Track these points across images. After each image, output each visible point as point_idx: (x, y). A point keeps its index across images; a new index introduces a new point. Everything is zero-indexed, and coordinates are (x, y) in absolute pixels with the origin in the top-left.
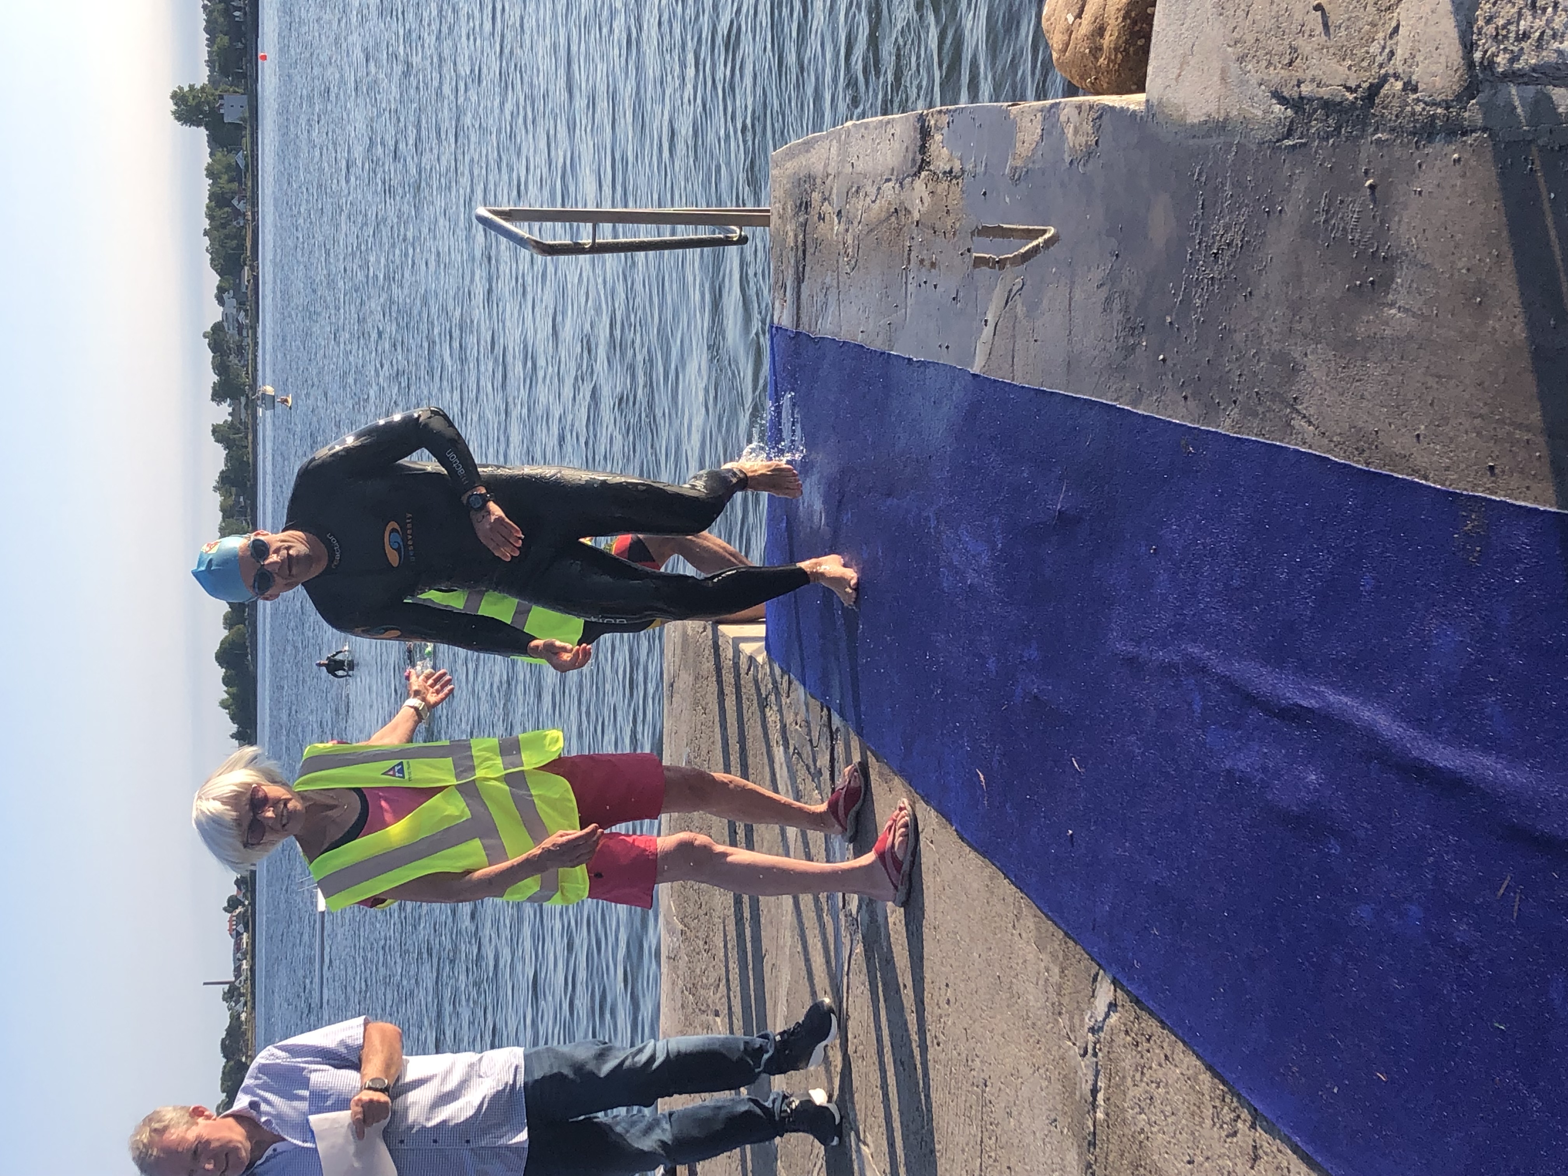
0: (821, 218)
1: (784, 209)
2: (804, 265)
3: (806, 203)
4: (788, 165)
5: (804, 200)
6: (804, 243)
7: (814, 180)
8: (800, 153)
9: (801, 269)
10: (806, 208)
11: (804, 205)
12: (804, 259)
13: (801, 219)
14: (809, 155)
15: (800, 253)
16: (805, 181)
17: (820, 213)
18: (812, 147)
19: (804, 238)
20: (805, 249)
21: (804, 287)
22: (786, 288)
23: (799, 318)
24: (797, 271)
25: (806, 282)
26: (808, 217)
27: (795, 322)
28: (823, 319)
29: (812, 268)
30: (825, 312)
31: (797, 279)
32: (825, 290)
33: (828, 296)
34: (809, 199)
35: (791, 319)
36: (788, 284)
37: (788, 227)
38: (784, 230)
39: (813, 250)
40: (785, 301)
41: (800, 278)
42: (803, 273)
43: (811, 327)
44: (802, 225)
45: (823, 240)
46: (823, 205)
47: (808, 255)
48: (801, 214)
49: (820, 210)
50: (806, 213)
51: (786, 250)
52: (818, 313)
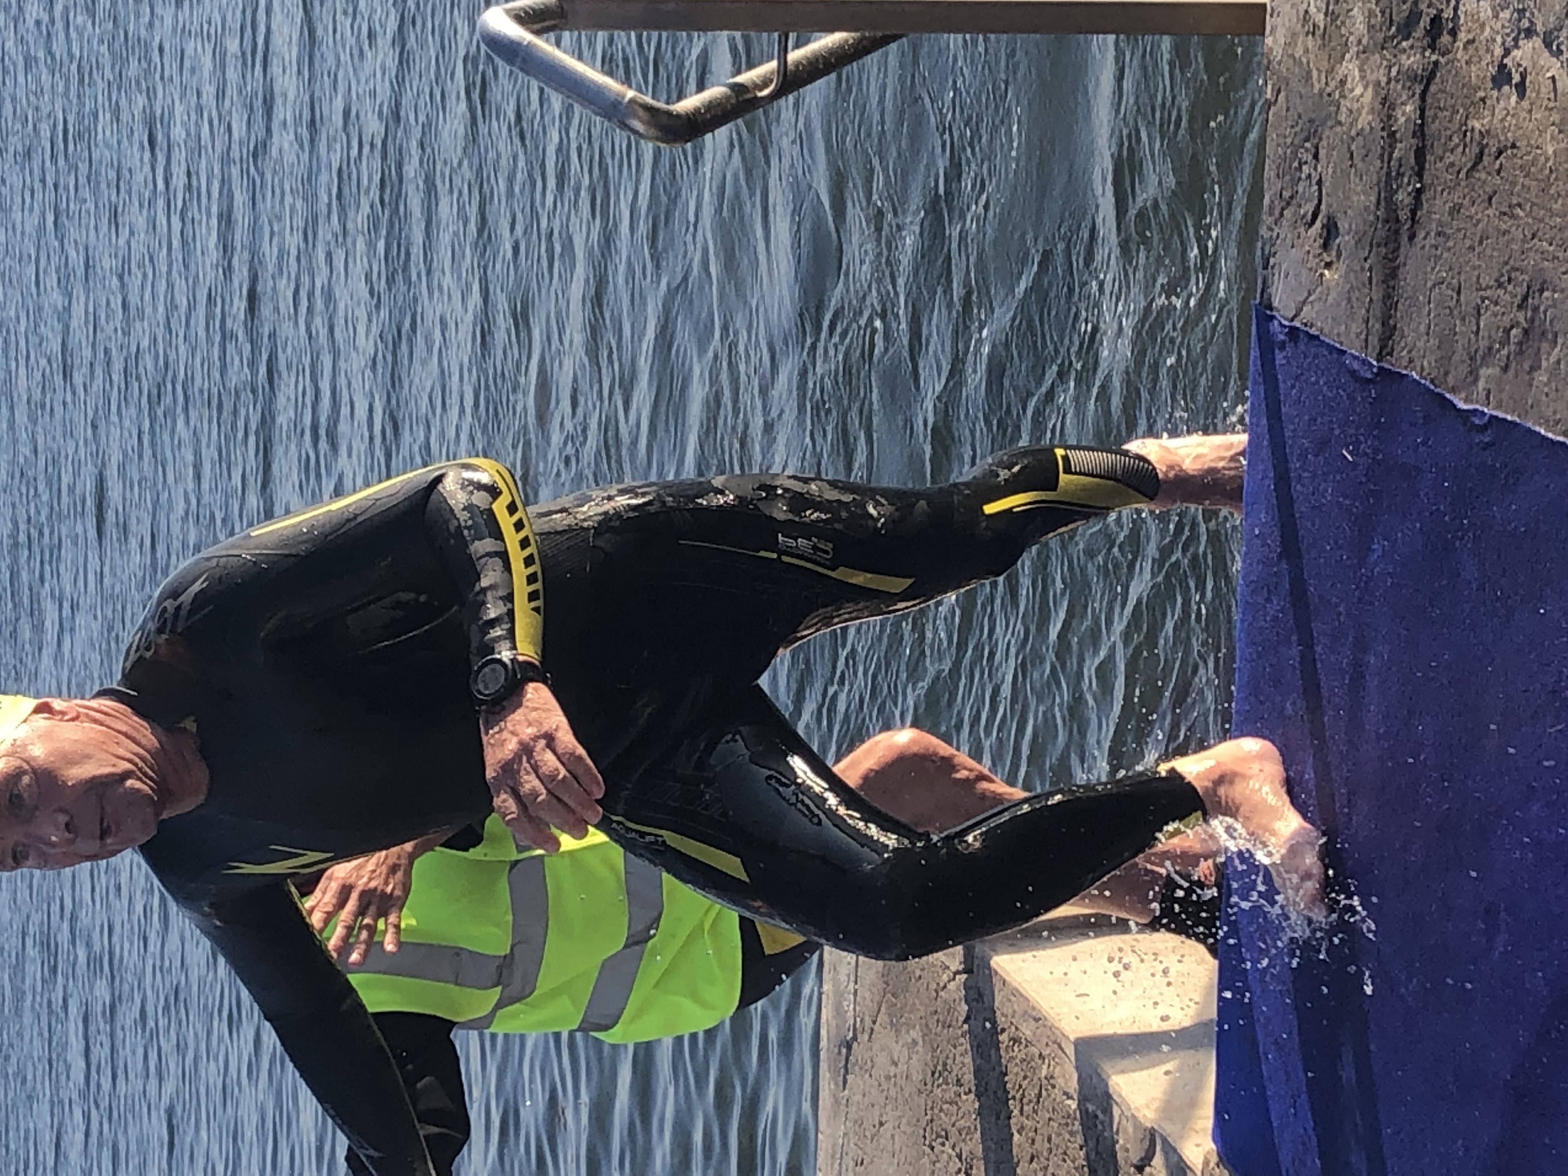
3: (1436, 21)
5: (1428, 13)
6: (1420, 131)
9: (1403, 198)
10: (1434, 34)
11: (1425, 22)
12: (1420, 175)
13: (1412, 59)
15: (1402, 153)
17: (1502, 66)
19: (1422, 116)
20: (1424, 146)
21: (1415, 250)
22: (1331, 230)
23: (1389, 332)
24: (1389, 200)
25: (1426, 239)
26: (1442, 60)
27: (1374, 341)
28: (1505, 369)
29: (1456, 210)
30: (1521, 353)
31: (1387, 221)
32: (1521, 291)
33: (1536, 309)
34: (1448, 13)
35: (1356, 327)
36: (1343, 225)
37: (1350, 67)
38: (1330, 71)
39: (1462, 159)
40: (1328, 265)
41: (1398, 220)
42: (1414, 212)
43: (1446, 374)
44: (1414, 78)
45: (1514, 146)
46: (1517, 46)
47: (1434, 167)
48: (1412, 47)
49: (1504, 57)
50: (1433, 47)
51: (1338, 129)
52: (1483, 344)
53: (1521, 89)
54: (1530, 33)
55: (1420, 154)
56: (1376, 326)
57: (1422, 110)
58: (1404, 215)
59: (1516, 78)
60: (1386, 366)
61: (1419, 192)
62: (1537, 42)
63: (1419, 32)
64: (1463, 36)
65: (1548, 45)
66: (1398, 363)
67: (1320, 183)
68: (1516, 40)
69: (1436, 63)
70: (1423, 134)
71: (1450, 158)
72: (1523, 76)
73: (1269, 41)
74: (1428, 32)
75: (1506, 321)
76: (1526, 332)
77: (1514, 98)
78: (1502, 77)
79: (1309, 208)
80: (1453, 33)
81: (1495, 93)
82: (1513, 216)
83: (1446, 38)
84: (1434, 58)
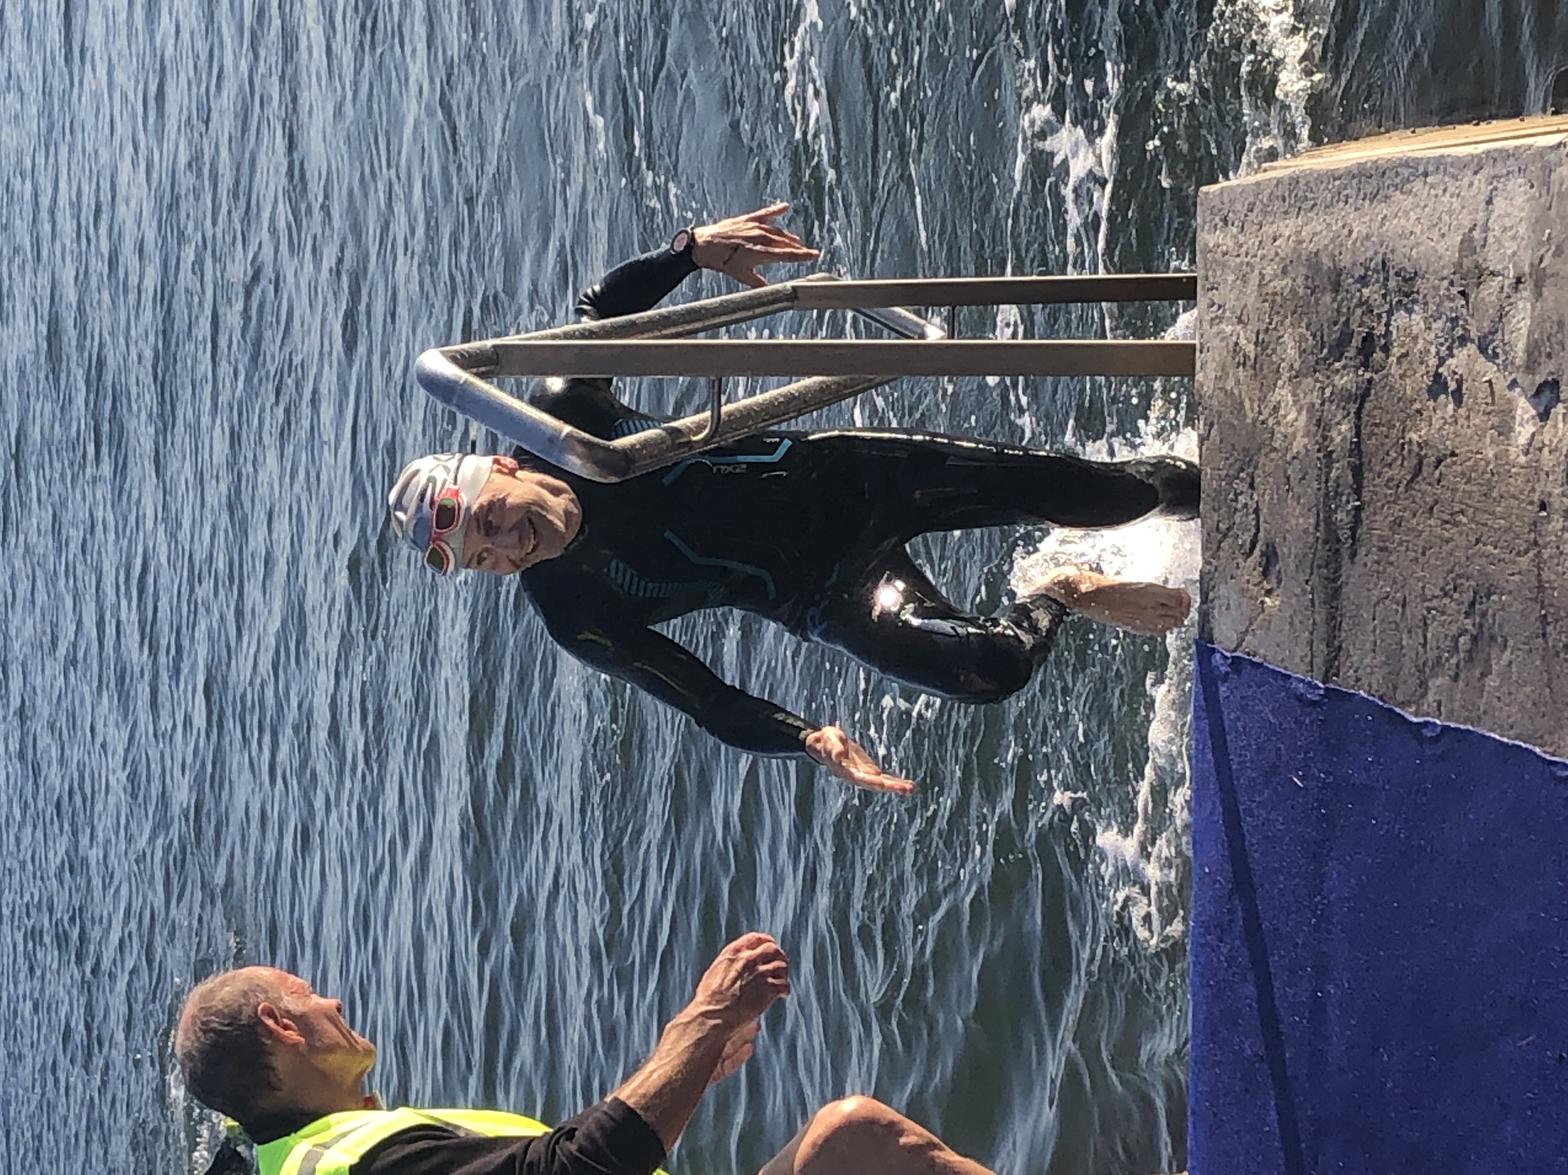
0: (1445, 388)
3: (1368, 339)
4: (1287, 227)
5: (1360, 331)
6: (1356, 449)
7: (1410, 281)
9: (1342, 517)
10: (1367, 352)
11: (1356, 342)
12: (1358, 492)
13: (1346, 379)
15: (1340, 472)
16: (1363, 279)
19: (1358, 434)
20: (1361, 464)
21: (1358, 569)
22: (1270, 558)
23: (1335, 652)
24: (1328, 521)
25: (1367, 556)
26: (1375, 376)
27: (1319, 661)
28: (1456, 678)
29: (1398, 523)
30: (1470, 660)
31: (1326, 542)
32: (1468, 597)
33: (1484, 615)
34: (1381, 330)
35: (1302, 650)
36: (1282, 550)
37: (1283, 394)
38: (1262, 400)
39: (1399, 473)
40: (1269, 593)
41: (1338, 540)
42: (1353, 530)
43: (1395, 688)
44: (1347, 397)
45: (1453, 454)
46: (1452, 355)
47: (1372, 484)
48: (1344, 367)
49: (1438, 367)
50: (1366, 365)
51: (1273, 455)
52: (1431, 654)
53: (1458, 396)
54: (1463, 340)
55: (1358, 472)
56: (1321, 648)
57: (1358, 428)
58: (1344, 534)
59: (1452, 386)
60: (1332, 686)
61: (1358, 509)
62: (1472, 348)
63: (1351, 352)
64: (1396, 351)
65: (1482, 350)
66: (1343, 683)
67: (1257, 511)
68: (1450, 348)
69: (1370, 381)
70: (1360, 452)
71: (1388, 473)
72: (1460, 383)
73: (1199, 377)
74: (1360, 351)
75: (1454, 629)
76: (1475, 639)
77: (1451, 407)
78: (1438, 386)
79: (1247, 537)
80: (1386, 349)
81: (1431, 403)
82: (1457, 524)
83: (1378, 355)
84: (1368, 375)
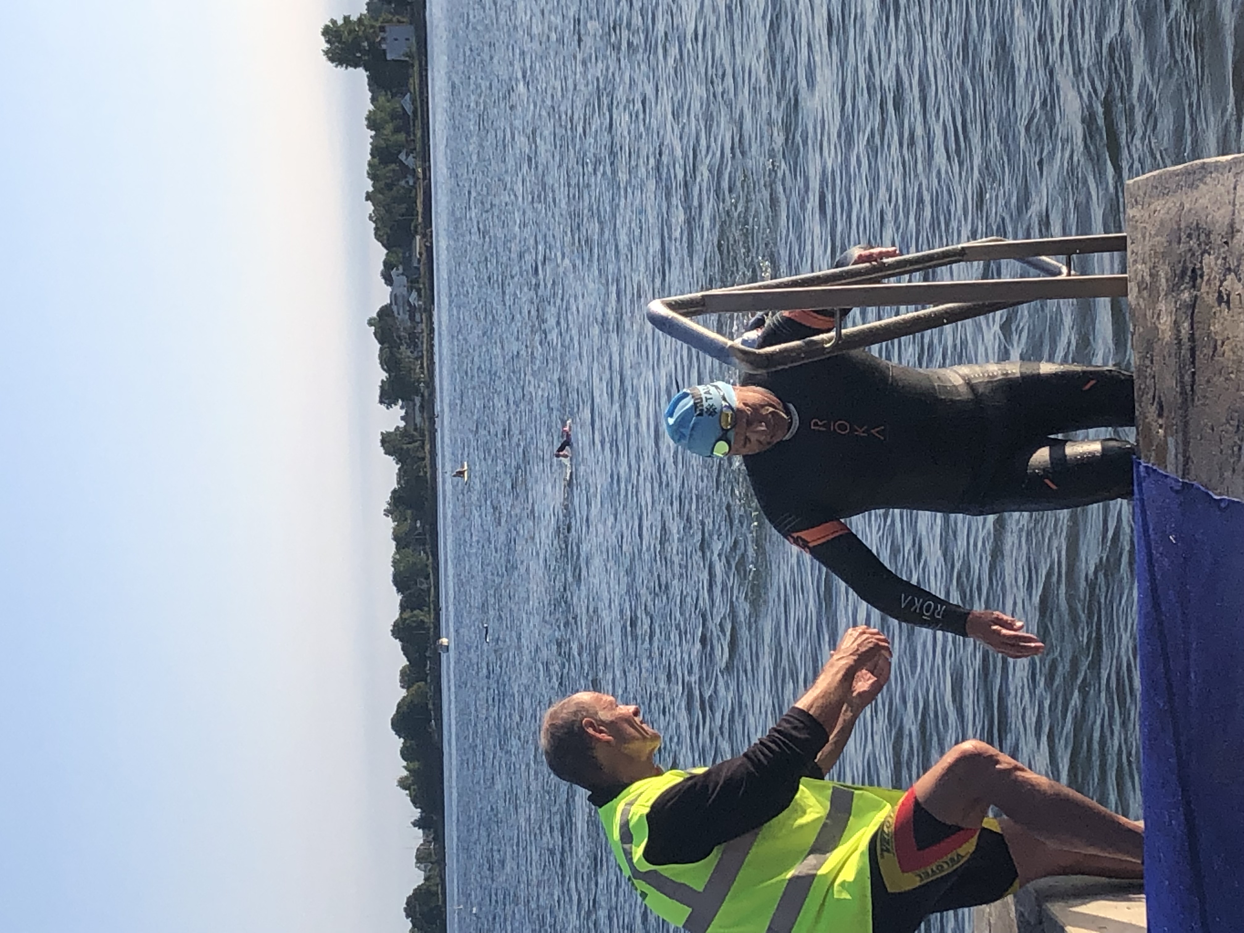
0: (1223, 299)
1: (1151, 275)
2: (1194, 373)
3: (1194, 271)
4: (1158, 204)
5: (1190, 266)
6: (1192, 338)
7: (1208, 235)
8: (1179, 187)
9: (1187, 378)
10: (1194, 279)
11: (1189, 273)
12: (1193, 363)
13: (1186, 296)
14: (1196, 194)
15: (1185, 352)
16: (1189, 236)
17: (1220, 292)
18: (1201, 180)
19: (1192, 328)
20: (1195, 346)
21: (1195, 408)
22: (1161, 405)
23: (1187, 460)
24: (1181, 381)
25: (1199, 401)
26: (1199, 293)
27: (1181, 467)
28: (1233, 471)
29: (1209, 380)
30: (1239, 460)
31: (1182, 394)
32: (1237, 422)
34: (1199, 265)
35: (1172, 460)
36: (1164, 401)
37: (1162, 306)
38: (1154, 308)
39: (1208, 351)
40: (1161, 426)
41: (1186, 392)
42: (1192, 386)
43: (1210, 481)
44: (1187, 306)
45: (1228, 338)
46: (1225, 280)
47: (1199, 358)
48: (1185, 288)
49: (1220, 286)
50: (1194, 286)
51: (1159, 343)
52: (1225, 458)
53: (1228, 302)
54: (1229, 270)
55: (1193, 350)
56: (1181, 458)
57: (1192, 325)
58: (1188, 388)
59: (1225, 297)
60: (1186, 481)
62: (1232, 275)
63: (1187, 279)
64: (1205, 278)
65: (1236, 275)
66: (1191, 479)
67: (1155, 377)
69: (1196, 296)
71: (1204, 351)
72: (1228, 296)
73: (1129, 297)
74: (1191, 278)
75: (1232, 442)
76: (1240, 448)
77: (1226, 310)
78: (1221, 298)
79: (1152, 394)
80: (1202, 276)
81: (1218, 309)
82: (1230, 380)
83: (1199, 280)
84: (1195, 293)
